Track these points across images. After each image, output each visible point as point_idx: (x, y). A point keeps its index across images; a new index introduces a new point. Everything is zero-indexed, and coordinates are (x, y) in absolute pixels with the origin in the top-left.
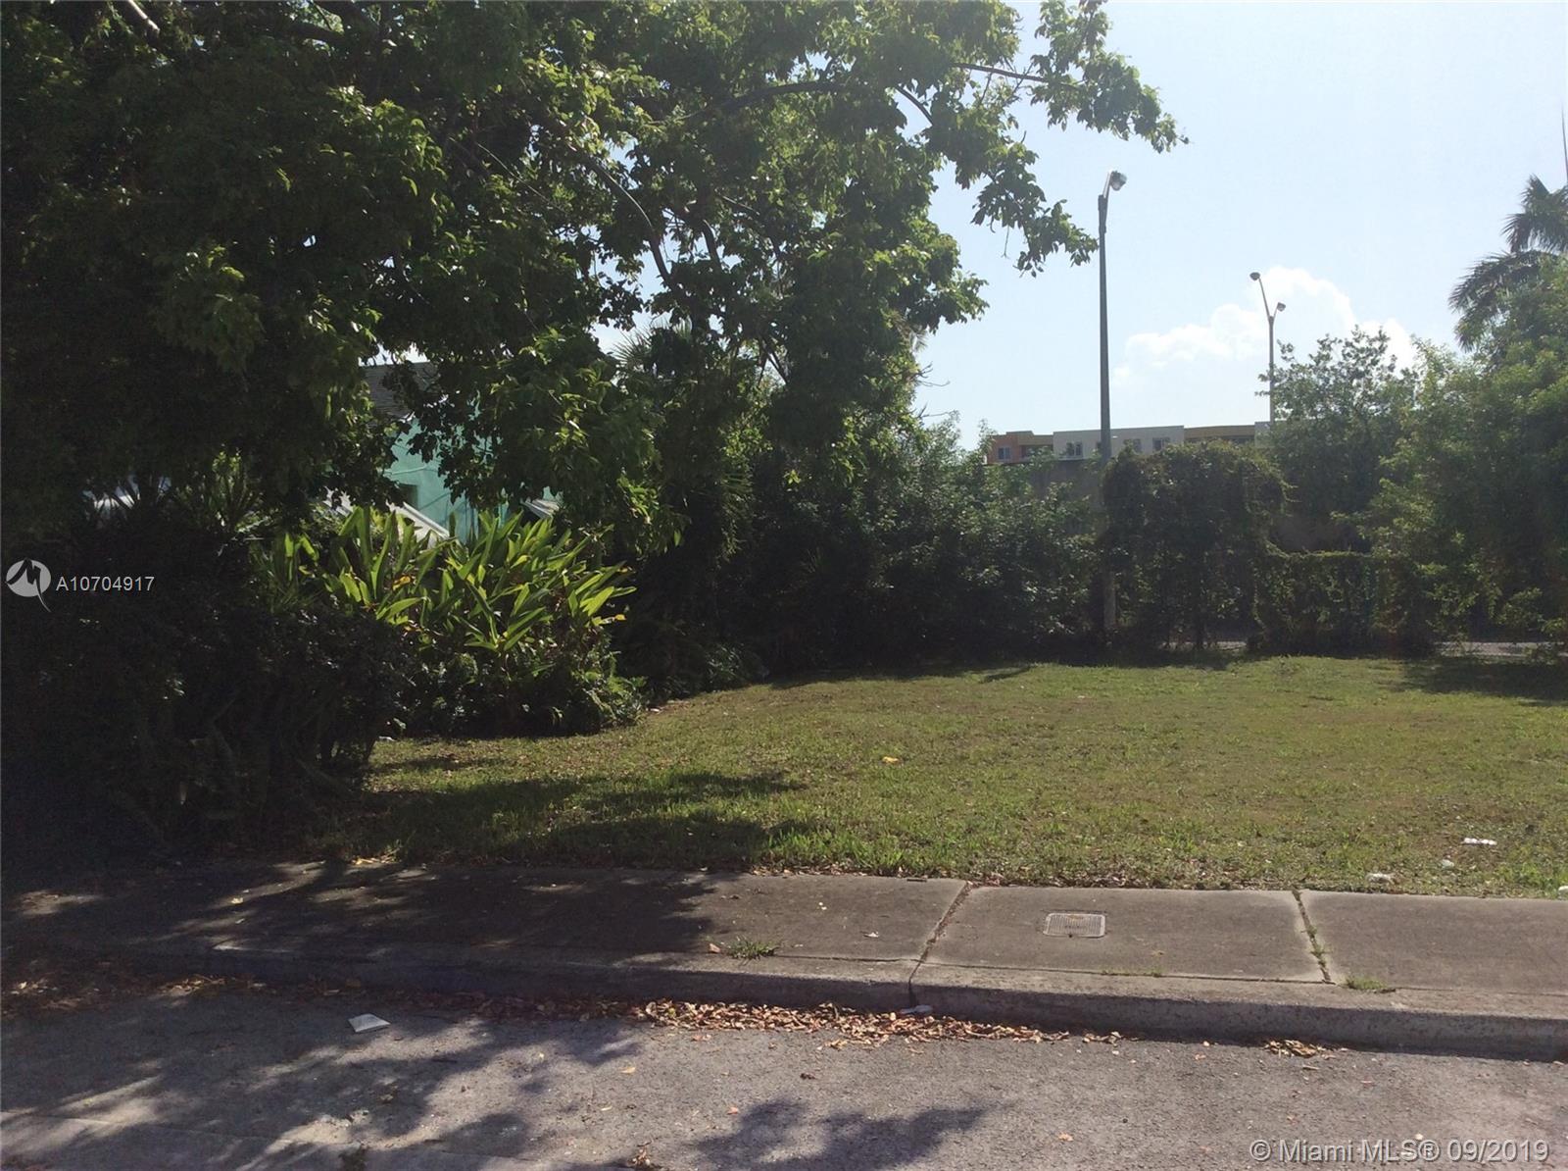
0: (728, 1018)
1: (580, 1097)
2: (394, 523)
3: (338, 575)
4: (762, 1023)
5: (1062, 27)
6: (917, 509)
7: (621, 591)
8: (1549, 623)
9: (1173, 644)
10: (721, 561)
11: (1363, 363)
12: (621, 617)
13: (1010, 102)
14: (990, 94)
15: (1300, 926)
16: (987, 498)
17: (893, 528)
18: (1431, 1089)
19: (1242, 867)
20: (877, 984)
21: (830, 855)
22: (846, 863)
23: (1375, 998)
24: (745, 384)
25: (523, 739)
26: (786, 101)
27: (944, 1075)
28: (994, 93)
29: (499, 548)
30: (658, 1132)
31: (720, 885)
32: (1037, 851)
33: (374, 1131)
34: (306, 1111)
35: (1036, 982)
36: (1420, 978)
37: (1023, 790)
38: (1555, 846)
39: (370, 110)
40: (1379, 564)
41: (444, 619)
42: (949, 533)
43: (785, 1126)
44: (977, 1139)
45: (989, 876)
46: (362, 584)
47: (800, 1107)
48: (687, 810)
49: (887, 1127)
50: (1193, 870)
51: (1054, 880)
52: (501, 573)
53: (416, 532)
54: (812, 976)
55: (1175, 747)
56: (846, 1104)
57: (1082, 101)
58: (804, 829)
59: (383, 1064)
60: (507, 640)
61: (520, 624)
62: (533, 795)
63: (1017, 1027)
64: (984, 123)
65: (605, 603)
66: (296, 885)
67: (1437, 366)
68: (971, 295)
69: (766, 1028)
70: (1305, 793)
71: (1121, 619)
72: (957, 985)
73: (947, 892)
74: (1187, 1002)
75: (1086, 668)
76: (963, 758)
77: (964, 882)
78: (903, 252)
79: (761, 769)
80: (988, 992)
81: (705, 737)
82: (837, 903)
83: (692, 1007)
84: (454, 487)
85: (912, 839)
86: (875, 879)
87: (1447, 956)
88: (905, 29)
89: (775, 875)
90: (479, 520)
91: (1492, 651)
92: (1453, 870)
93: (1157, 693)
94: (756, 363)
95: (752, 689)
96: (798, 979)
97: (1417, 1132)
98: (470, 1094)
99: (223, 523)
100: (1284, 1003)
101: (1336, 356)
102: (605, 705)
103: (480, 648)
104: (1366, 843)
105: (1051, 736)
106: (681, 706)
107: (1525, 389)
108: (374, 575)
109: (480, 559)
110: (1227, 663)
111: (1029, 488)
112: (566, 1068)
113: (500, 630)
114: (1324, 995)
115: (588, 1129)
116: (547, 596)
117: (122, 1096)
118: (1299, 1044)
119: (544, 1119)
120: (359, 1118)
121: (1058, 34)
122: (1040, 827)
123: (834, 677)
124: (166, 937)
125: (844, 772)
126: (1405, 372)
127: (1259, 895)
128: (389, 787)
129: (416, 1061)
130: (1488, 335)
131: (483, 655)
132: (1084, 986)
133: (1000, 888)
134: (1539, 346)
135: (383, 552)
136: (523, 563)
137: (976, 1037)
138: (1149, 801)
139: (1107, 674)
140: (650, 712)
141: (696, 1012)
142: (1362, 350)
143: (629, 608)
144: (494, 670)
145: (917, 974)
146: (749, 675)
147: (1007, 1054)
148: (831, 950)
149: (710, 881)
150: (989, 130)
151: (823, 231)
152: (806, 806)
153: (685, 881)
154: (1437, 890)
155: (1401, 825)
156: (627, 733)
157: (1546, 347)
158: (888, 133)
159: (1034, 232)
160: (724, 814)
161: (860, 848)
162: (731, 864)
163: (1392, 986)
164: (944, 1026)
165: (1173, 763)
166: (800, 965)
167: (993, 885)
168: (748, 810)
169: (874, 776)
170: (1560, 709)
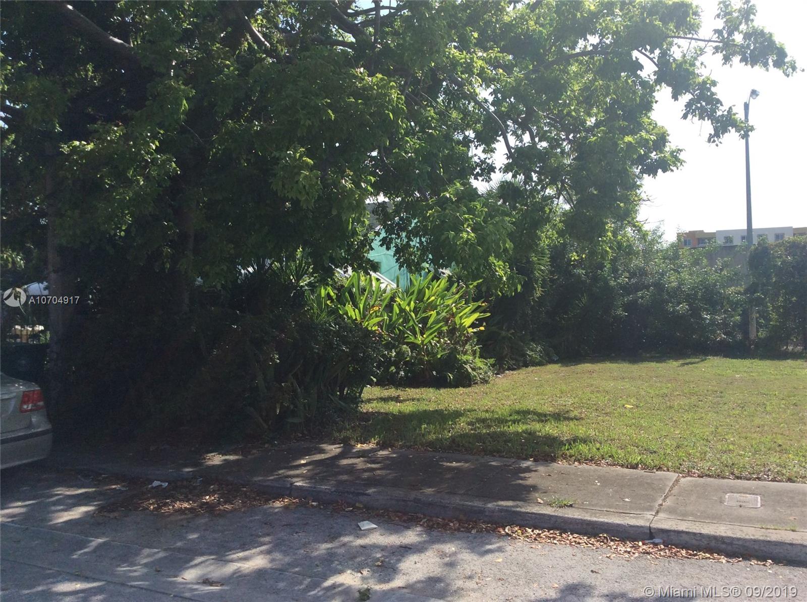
0: (549, 538)
1: (474, 572)
2: (371, 280)
3: (345, 306)
4: (568, 542)
5: (730, 13)
6: (639, 273)
7: (482, 315)
9: (791, 348)
10: (534, 300)
12: (482, 328)
13: (701, 55)
14: (690, 51)
16: (681, 267)
17: (627, 283)
20: (631, 526)
21: (600, 456)
22: (610, 460)
24: (549, 209)
25: (433, 389)
26: (577, 61)
27: (671, 576)
28: (693, 51)
29: (421, 293)
30: (516, 594)
31: (541, 468)
32: (718, 459)
33: (373, 580)
34: (339, 567)
35: (722, 530)
37: (707, 426)
39: (370, 79)
41: (395, 328)
42: (659, 286)
43: (584, 596)
45: (691, 472)
46: (357, 310)
47: (592, 587)
48: (520, 428)
51: (729, 476)
52: (422, 305)
53: (381, 285)
54: (594, 519)
55: (795, 405)
56: (617, 588)
57: (742, 52)
58: (585, 441)
59: (375, 546)
60: (426, 339)
61: (431, 331)
62: (441, 417)
63: (711, 554)
64: (687, 67)
65: (474, 321)
66: (330, 456)
68: (677, 158)
69: (570, 544)
71: (760, 334)
72: (676, 529)
73: (668, 479)
75: (740, 360)
76: (671, 407)
77: (677, 474)
78: (641, 136)
79: (557, 409)
80: (695, 534)
81: (526, 390)
82: (606, 481)
83: (530, 530)
84: (401, 262)
85: (645, 450)
86: (626, 470)
88: (643, 20)
89: (570, 464)
90: (410, 279)
93: (782, 375)
94: (555, 197)
95: (550, 367)
96: (587, 520)
98: (418, 565)
99: (293, 281)
102: (474, 373)
103: (412, 342)
105: (722, 397)
106: (513, 374)
108: (361, 306)
109: (411, 299)
111: (705, 261)
112: (466, 556)
113: (422, 334)
115: (480, 589)
116: (445, 317)
117: (254, 553)
119: (457, 582)
120: (365, 572)
121: (728, 17)
122: (719, 447)
123: (593, 361)
124: (271, 478)
125: (603, 412)
128: (371, 410)
129: (391, 547)
131: (413, 346)
132: (750, 534)
133: (698, 478)
135: (366, 295)
136: (434, 300)
137: (688, 558)
138: (782, 434)
139: (752, 363)
140: (497, 377)
141: (532, 533)
143: (484, 324)
144: (419, 354)
145: (653, 522)
146: (548, 359)
147: (707, 568)
148: (604, 506)
149: (536, 466)
150: (689, 70)
151: (593, 127)
152: (584, 429)
153: (521, 465)
156: (486, 387)
158: (633, 74)
159: (717, 123)
160: (540, 431)
161: (617, 453)
162: (546, 457)
164: (669, 550)
165: (794, 414)
166: (587, 513)
167: (694, 477)
168: (553, 430)
169: (620, 415)
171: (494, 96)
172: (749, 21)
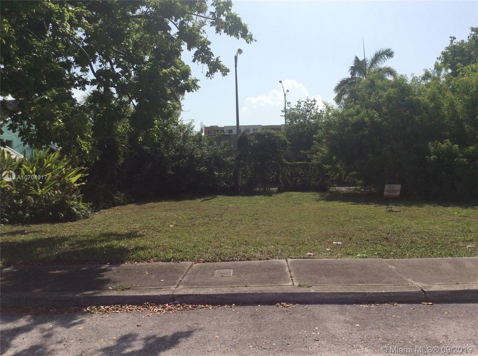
0: (114, 310)
1: (63, 338)
2: (4, 153)
4: (125, 310)
5: (219, 4)
6: (180, 149)
7: (84, 175)
8: (358, 181)
9: (258, 189)
10: (118, 165)
11: (310, 108)
12: (84, 183)
13: (203, 26)
14: (197, 23)
15: (287, 269)
16: (203, 146)
17: (174, 155)
18: (320, 314)
19: (272, 253)
20: (163, 296)
21: (150, 256)
22: (155, 259)
23: (306, 289)
24: (124, 109)
25: (50, 224)
26: (134, 20)
27: (182, 321)
29: (41, 161)
30: (89, 347)
31: (114, 269)
32: (214, 252)
35: (211, 291)
36: (319, 282)
37: (212, 234)
38: (357, 243)
40: (313, 165)
41: (22, 185)
42: (191, 157)
43: (131, 342)
44: (190, 340)
45: (199, 260)
47: (136, 335)
48: (105, 244)
49: (163, 339)
50: (258, 255)
51: (218, 260)
52: (42, 169)
53: (12, 156)
54: (142, 294)
55: (256, 219)
56: (150, 333)
57: (225, 27)
58: (142, 249)
60: (44, 191)
61: (47, 187)
62: (51, 242)
63: (205, 305)
64: (195, 31)
65: (79, 179)
67: (329, 110)
68: (195, 85)
69: (127, 312)
70: (291, 231)
71: (243, 182)
72: (187, 294)
73: (186, 265)
74: (254, 294)
75: (232, 197)
76: (194, 225)
77: (192, 262)
78: (171, 70)
79: (130, 231)
80: (196, 295)
81: (112, 221)
82: (151, 271)
83: (102, 307)
84: (24, 141)
85: (176, 250)
86: (164, 263)
87: (326, 276)
89: (132, 264)
90: (34, 152)
91: (344, 189)
92: (330, 251)
93: (252, 204)
94: (127, 102)
95: (129, 206)
96: (137, 296)
97: (316, 327)
98: (25, 340)
100: (281, 292)
101: (302, 106)
102: (79, 212)
103: (35, 194)
104: (307, 245)
105: (221, 217)
106: (105, 212)
107: (352, 116)
109: (34, 165)
110: (272, 194)
111: (215, 143)
112: (59, 329)
113: (41, 188)
114: (292, 289)
115: (66, 348)
116: (58, 177)
118: (285, 304)
119: (51, 346)
121: (218, 6)
122: (216, 245)
123: (155, 201)
125: (157, 230)
126: (321, 111)
127: (276, 261)
129: (7, 331)
130: (343, 101)
131: (35, 197)
132: (225, 291)
133: (203, 263)
134: (356, 104)
136: (50, 166)
137: (192, 309)
138: (248, 235)
139: (238, 198)
140: (94, 214)
141: (104, 309)
142: (309, 104)
143: (86, 181)
144: (40, 201)
145: (175, 291)
146: (127, 201)
147: (201, 313)
148: (148, 286)
149: (111, 267)
150: (197, 34)
151: (148, 62)
152: (144, 241)
153: (102, 268)
154: (325, 257)
155: (316, 239)
156: (86, 221)
157: (358, 104)
158: (165, 32)
159: (211, 66)
160: (116, 245)
161: (160, 254)
162: (118, 261)
163: (311, 285)
164: (183, 306)
165: (255, 224)
166: (138, 291)
167: (200, 263)
168: (124, 244)
169: (166, 231)
170: (360, 205)
171: (86, 36)
172: (228, 10)
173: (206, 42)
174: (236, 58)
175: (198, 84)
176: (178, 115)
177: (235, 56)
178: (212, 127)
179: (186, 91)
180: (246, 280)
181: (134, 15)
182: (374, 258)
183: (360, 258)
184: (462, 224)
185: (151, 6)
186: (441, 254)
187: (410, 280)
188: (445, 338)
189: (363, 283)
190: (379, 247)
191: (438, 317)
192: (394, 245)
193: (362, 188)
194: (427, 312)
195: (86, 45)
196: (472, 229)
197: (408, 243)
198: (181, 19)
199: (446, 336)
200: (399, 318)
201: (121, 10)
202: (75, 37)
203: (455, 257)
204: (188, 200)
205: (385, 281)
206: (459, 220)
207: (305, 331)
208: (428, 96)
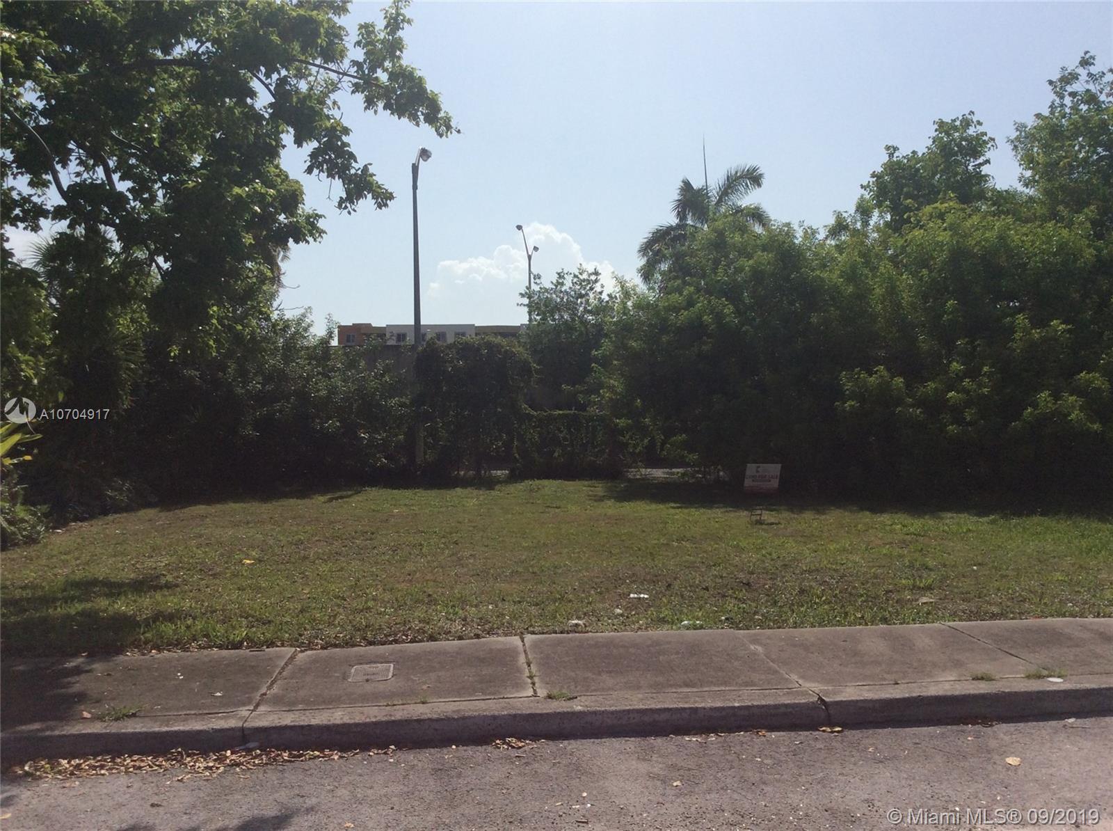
0: (94, 768)
4: (123, 768)
5: (373, 43)
6: (276, 377)
7: (29, 438)
8: (691, 456)
9: (462, 473)
10: (118, 414)
11: (585, 288)
12: (28, 458)
13: (333, 91)
14: (319, 84)
15: (522, 659)
16: (332, 370)
17: (259, 390)
18: (595, 761)
19: (490, 622)
20: (217, 731)
21: (190, 637)
22: (203, 642)
23: (563, 703)
26: (167, 71)
27: (263, 791)
28: (322, 83)
31: (98, 667)
32: (350, 622)
35: (338, 716)
36: (593, 688)
37: (346, 579)
38: (682, 596)
40: (591, 419)
42: (303, 396)
45: (313, 643)
47: (149, 828)
48: (74, 608)
50: (457, 627)
51: (360, 642)
54: (165, 729)
55: (456, 543)
56: (186, 822)
57: (387, 96)
58: (171, 618)
63: (322, 751)
64: (313, 103)
65: (15, 446)
67: (626, 294)
68: (313, 226)
69: (126, 772)
70: (536, 569)
71: (427, 456)
72: (278, 725)
73: (279, 657)
74: (442, 719)
75: (401, 490)
76: (305, 558)
77: (294, 649)
78: (254, 189)
79: (142, 574)
80: (302, 727)
81: (99, 550)
82: (192, 671)
83: (64, 762)
85: (257, 620)
86: (225, 653)
87: (610, 672)
88: (255, 31)
89: (144, 654)
91: (659, 473)
92: (622, 615)
93: (448, 507)
94: (144, 264)
95: (142, 512)
96: (154, 733)
97: (584, 791)
100: (506, 713)
101: (568, 284)
102: (12, 528)
104: (570, 601)
105: (371, 539)
106: (81, 527)
107: (676, 309)
110: (495, 485)
111: (363, 363)
114: (532, 705)
118: (514, 740)
121: (370, 47)
122: (355, 605)
123: (209, 501)
125: (210, 573)
126: (609, 296)
127: (498, 641)
130: (658, 276)
132: (372, 716)
133: (321, 651)
134: (685, 283)
137: (291, 761)
138: (434, 581)
139: (415, 494)
140: (54, 533)
141: (67, 766)
142: (584, 280)
145: (249, 720)
146: (139, 502)
147: (313, 771)
148: (183, 708)
149: (89, 663)
150: (317, 109)
151: (199, 169)
152: (175, 600)
153: (67, 665)
154: (610, 630)
155: (593, 587)
156: (31, 549)
157: (689, 284)
158: (241, 102)
159: (349, 184)
160: (105, 611)
161: (214, 630)
162: (108, 650)
163: (575, 695)
164: (267, 755)
165: (453, 554)
166: (156, 721)
167: (315, 649)
168: (127, 606)
169: (235, 575)
170: (693, 510)
171: (44, 102)
172: (394, 58)
173: (339, 128)
174: (415, 169)
175: (321, 224)
176: (273, 296)
177: (414, 165)
178: (357, 328)
179: (291, 240)
180: (425, 687)
181: (168, 58)
182: (718, 628)
183: (687, 629)
184: (910, 552)
185: (208, 40)
186: (863, 617)
187: (794, 677)
188: (867, 805)
189: (693, 687)
190: (731, 605)
191: (853, 759)
192: (763, 599)
193: (698, 472)
194: (830, 749)
195: (45, 123)
196: (931, 563)
197: (794, 593)
198: (279, 73)
199: (870, 802)
200: (768, 765)
201: (135, 44)
202: (18, 102)
203: (894, 624)
204: (293, 498)
205: (740, 681)
206: (904, 542)
207: (558, 802)
208: (842, 271)
